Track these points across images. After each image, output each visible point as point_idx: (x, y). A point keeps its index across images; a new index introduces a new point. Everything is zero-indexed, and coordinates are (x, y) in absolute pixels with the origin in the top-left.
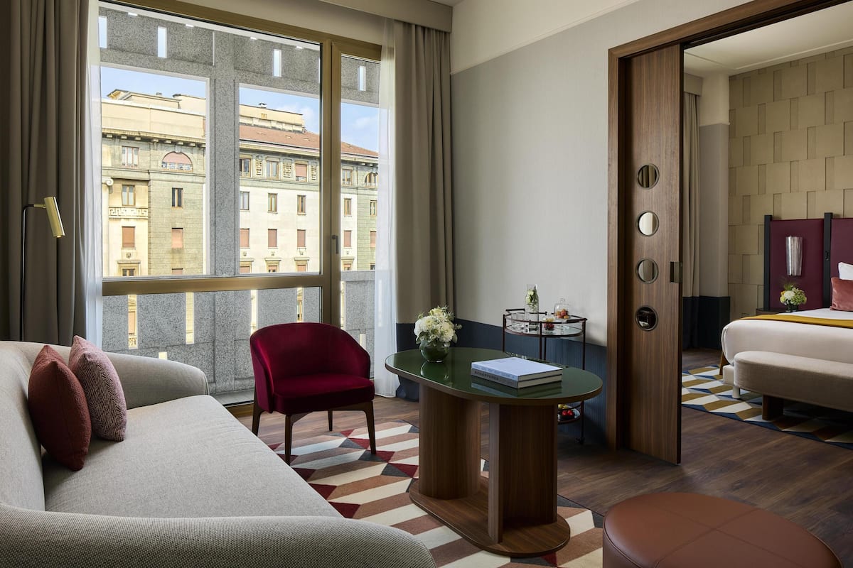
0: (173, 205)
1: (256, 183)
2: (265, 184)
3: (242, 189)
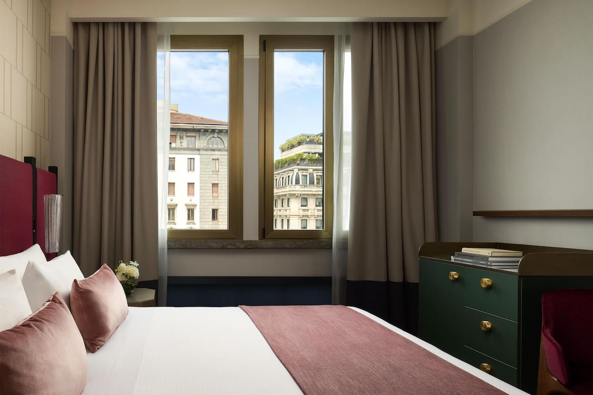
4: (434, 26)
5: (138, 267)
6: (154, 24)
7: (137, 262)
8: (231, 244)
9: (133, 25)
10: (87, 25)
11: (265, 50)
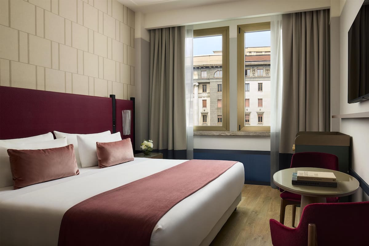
0: (218, 91)
1: (252, 80)
2: (256, 79)
3: (246, 82)
4: (327, 11)
5: (152, 143)
6: (184, 27)
7: (152, 140)
8: (223, 133)
9: (173, 28)
10: (154, 30)
11: (240, 33)
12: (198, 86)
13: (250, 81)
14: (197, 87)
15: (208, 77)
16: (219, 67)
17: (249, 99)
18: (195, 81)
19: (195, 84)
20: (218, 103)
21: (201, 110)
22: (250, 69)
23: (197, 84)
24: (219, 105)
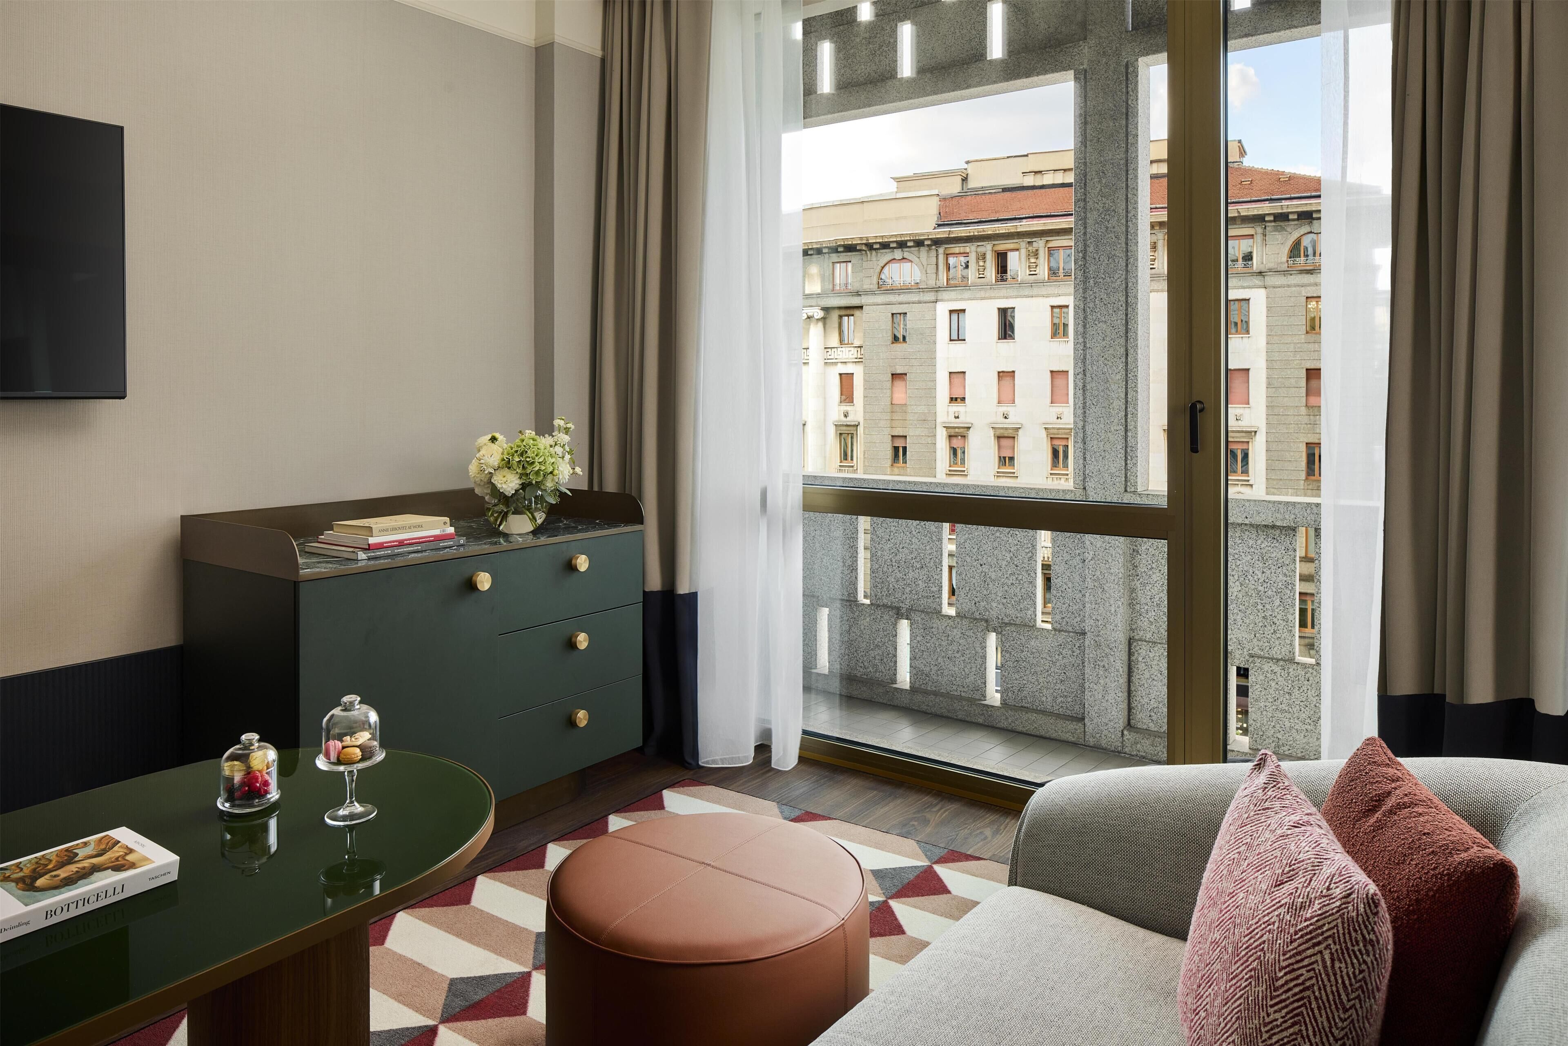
0: (895, 340)
1: (1027, 292)
2: (1044, 290)
12: (824, 319)
13: (1017, 297)
14: (820, 324)
15: (856, 286)
16: (894, 245)
17: (1014, 372)
18: (813, 302)
19: (810, 311)
20: (895, 389)
21: (836, 412)
22: (1017, 250)
23: (819, 314)
24: (896, 396)
